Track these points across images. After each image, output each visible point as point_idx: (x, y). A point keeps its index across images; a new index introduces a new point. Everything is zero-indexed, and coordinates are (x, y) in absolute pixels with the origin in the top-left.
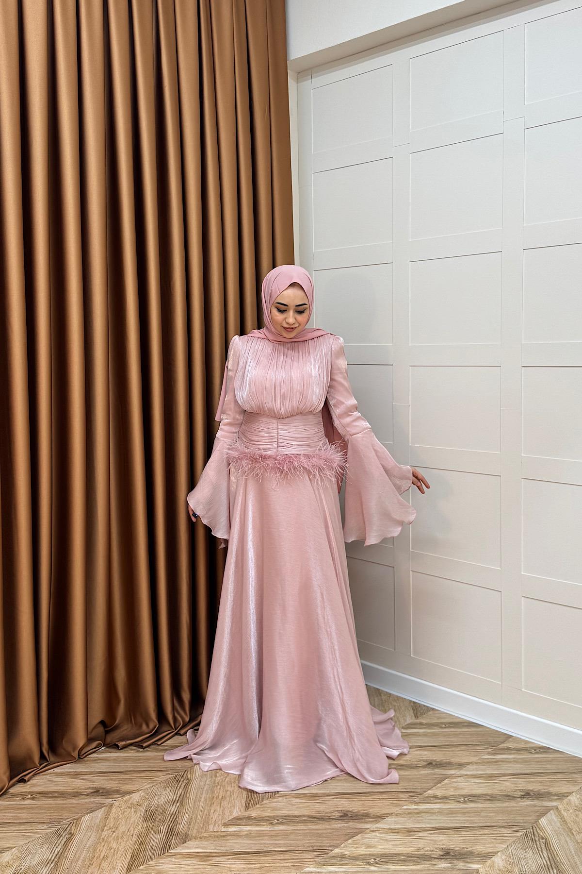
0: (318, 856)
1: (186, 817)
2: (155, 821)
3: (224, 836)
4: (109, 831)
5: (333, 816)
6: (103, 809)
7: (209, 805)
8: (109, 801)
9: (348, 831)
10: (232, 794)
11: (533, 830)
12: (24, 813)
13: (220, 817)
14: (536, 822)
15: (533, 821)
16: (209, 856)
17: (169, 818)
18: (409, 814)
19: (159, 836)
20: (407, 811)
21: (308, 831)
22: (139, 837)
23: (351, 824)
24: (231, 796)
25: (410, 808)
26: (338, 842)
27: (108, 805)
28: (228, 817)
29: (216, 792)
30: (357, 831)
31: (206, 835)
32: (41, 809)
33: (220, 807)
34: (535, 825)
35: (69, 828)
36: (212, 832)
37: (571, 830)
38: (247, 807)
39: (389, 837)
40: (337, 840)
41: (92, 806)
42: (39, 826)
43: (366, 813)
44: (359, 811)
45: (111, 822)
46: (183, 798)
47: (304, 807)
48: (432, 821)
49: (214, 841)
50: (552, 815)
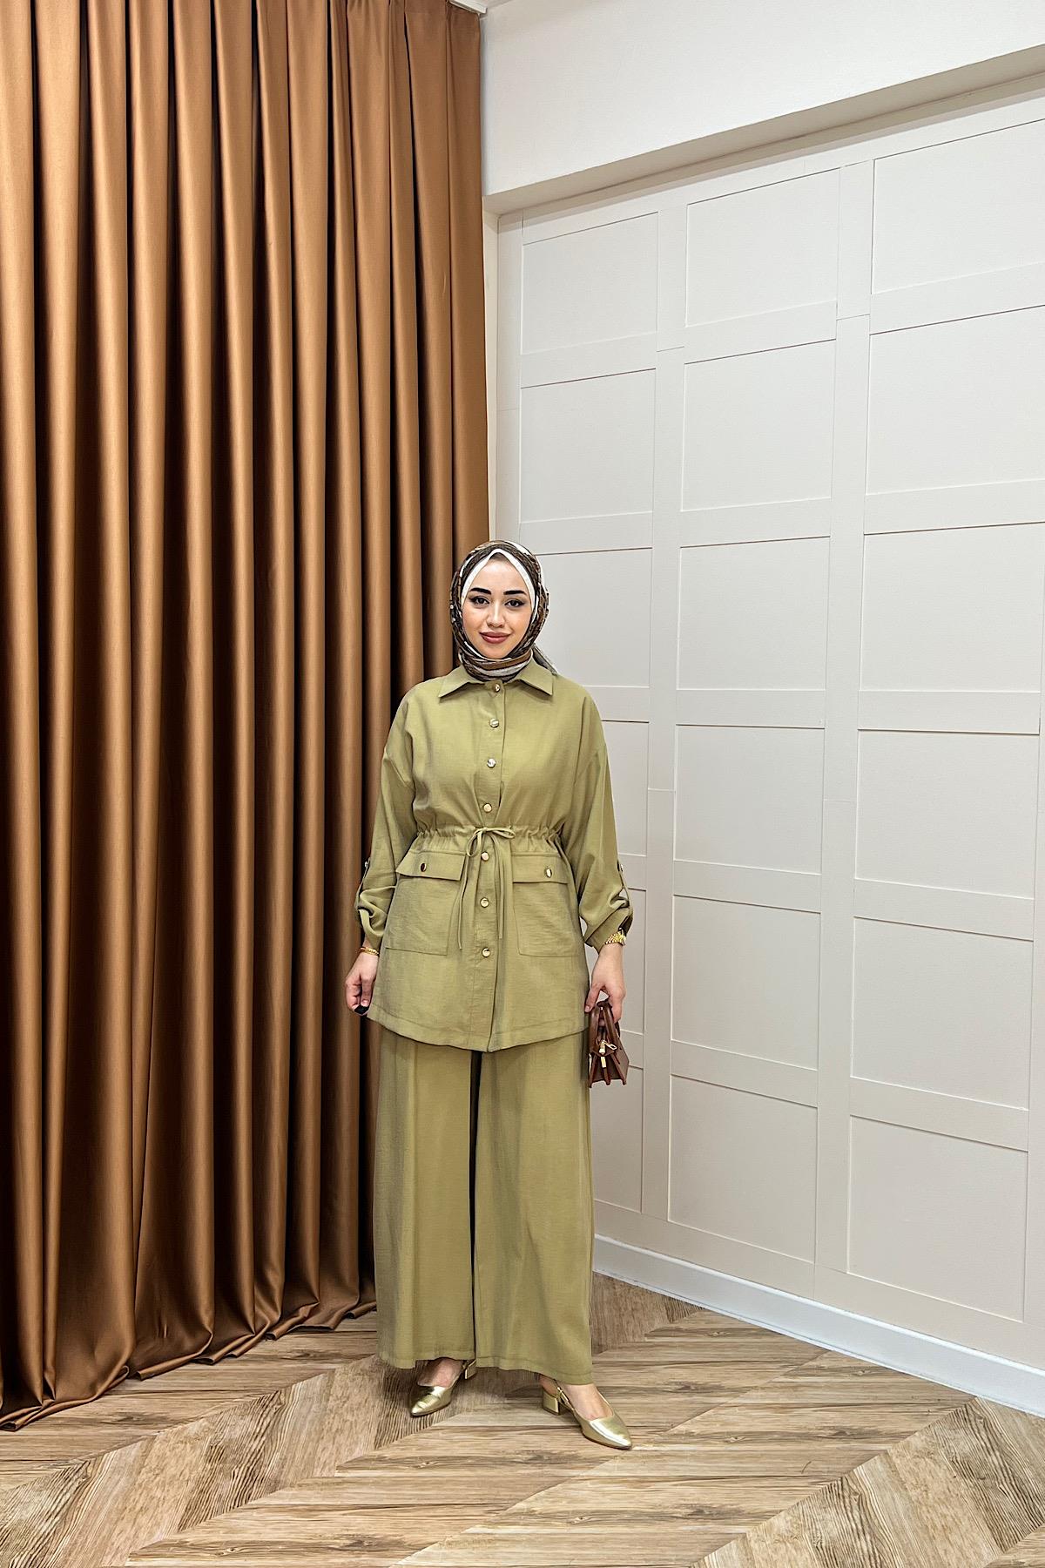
0: (490, 1512)
1: (277, 1456)
2: (225, 1461)
3: (338, 1484)
4: (149, 1474)
5: (518, 1458)
6: (139, 1444)
7: (315, 1441)
8: (148, 1432)
9: (541, 1479)
10: (354, 1425)
11: (842, 1480)
12: (8, 1447)
13: (334, 1457)
14: (848, 1472)
15: (844, 1470)
16: (313, 1509)
17: (248, 1458)
18: (643, 1457)
19: (232, 1482)
20: (640, 1454)
21: (476, 1479)
22: (198, 1483)
23: (548, 1470)
24: (352, 1428)
25: (645, 1449)
26: (524, 1494)
27: (145, 1439)
28: (345, 1457)
29: (327, 1423)
30: (556, 1479)
31: (309, 1481)
32: (36, 1443)
33: (334, 1443)
34: (846, 1475)
35: (84, 1467)
36: (318, 1478)
37: (903, 1483)
38: (378, 1445)
39: (607, 1489)
40: (521, 1491)
41: (122, 1439)
42: (35, 1465)
43: (573, 1455)
44: (562, 1452)
45: (152, 1461)
46: (271, 1431)
47: (472, 1445)
48: (680, 1468)
49: (322, 1490)
50: (877, 1464)
